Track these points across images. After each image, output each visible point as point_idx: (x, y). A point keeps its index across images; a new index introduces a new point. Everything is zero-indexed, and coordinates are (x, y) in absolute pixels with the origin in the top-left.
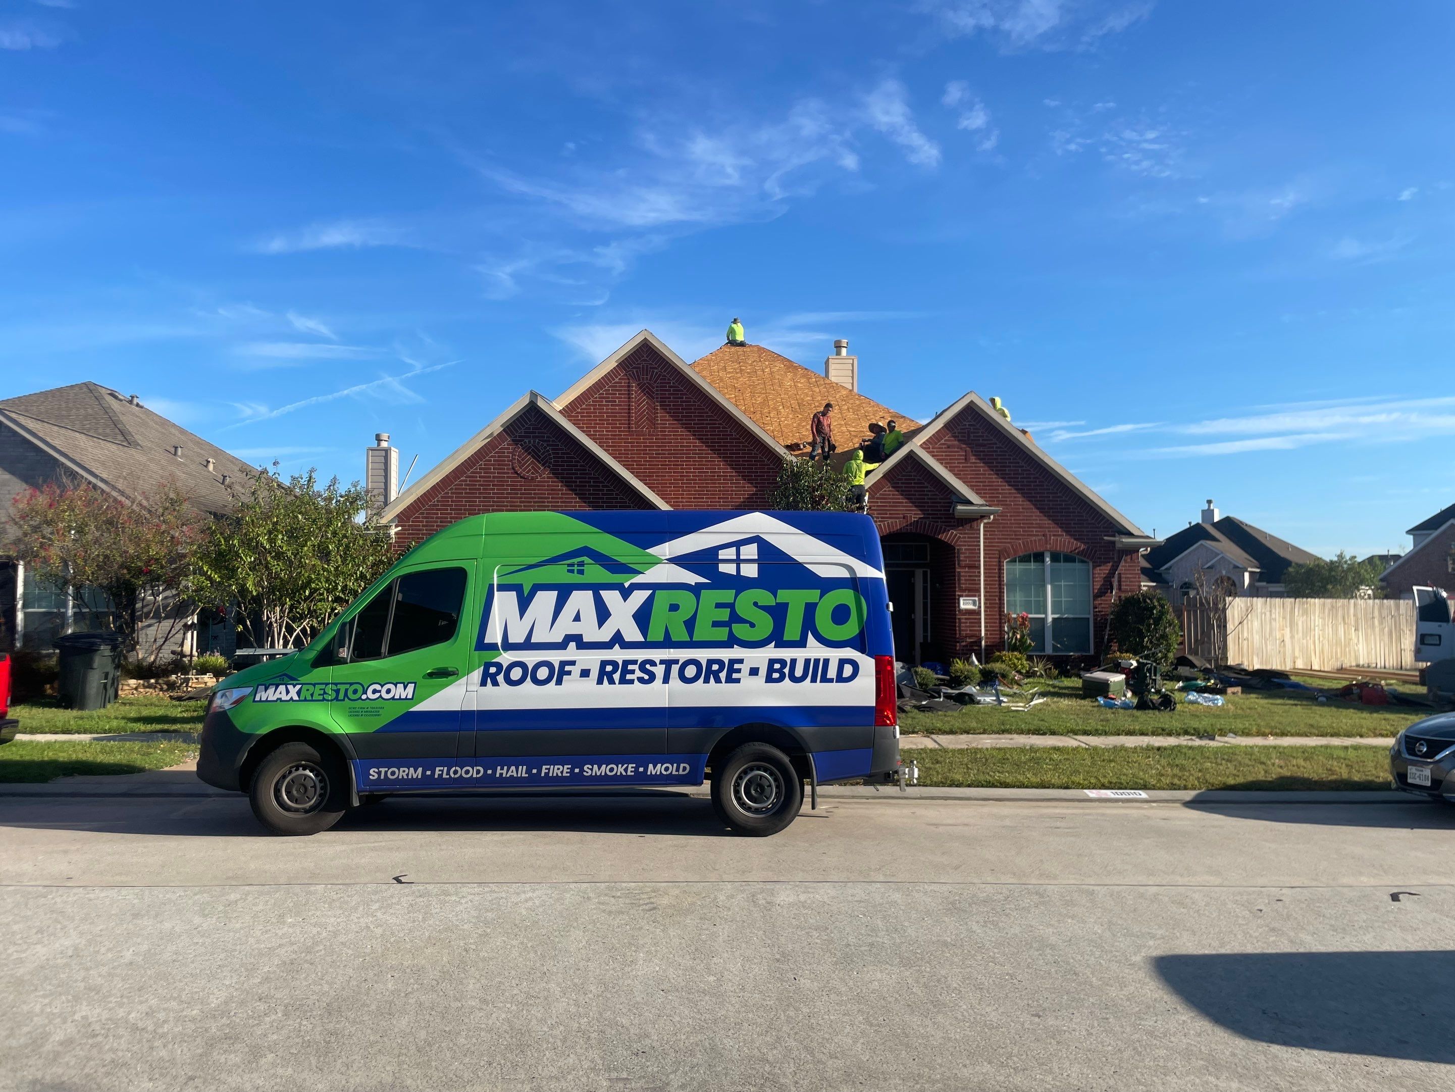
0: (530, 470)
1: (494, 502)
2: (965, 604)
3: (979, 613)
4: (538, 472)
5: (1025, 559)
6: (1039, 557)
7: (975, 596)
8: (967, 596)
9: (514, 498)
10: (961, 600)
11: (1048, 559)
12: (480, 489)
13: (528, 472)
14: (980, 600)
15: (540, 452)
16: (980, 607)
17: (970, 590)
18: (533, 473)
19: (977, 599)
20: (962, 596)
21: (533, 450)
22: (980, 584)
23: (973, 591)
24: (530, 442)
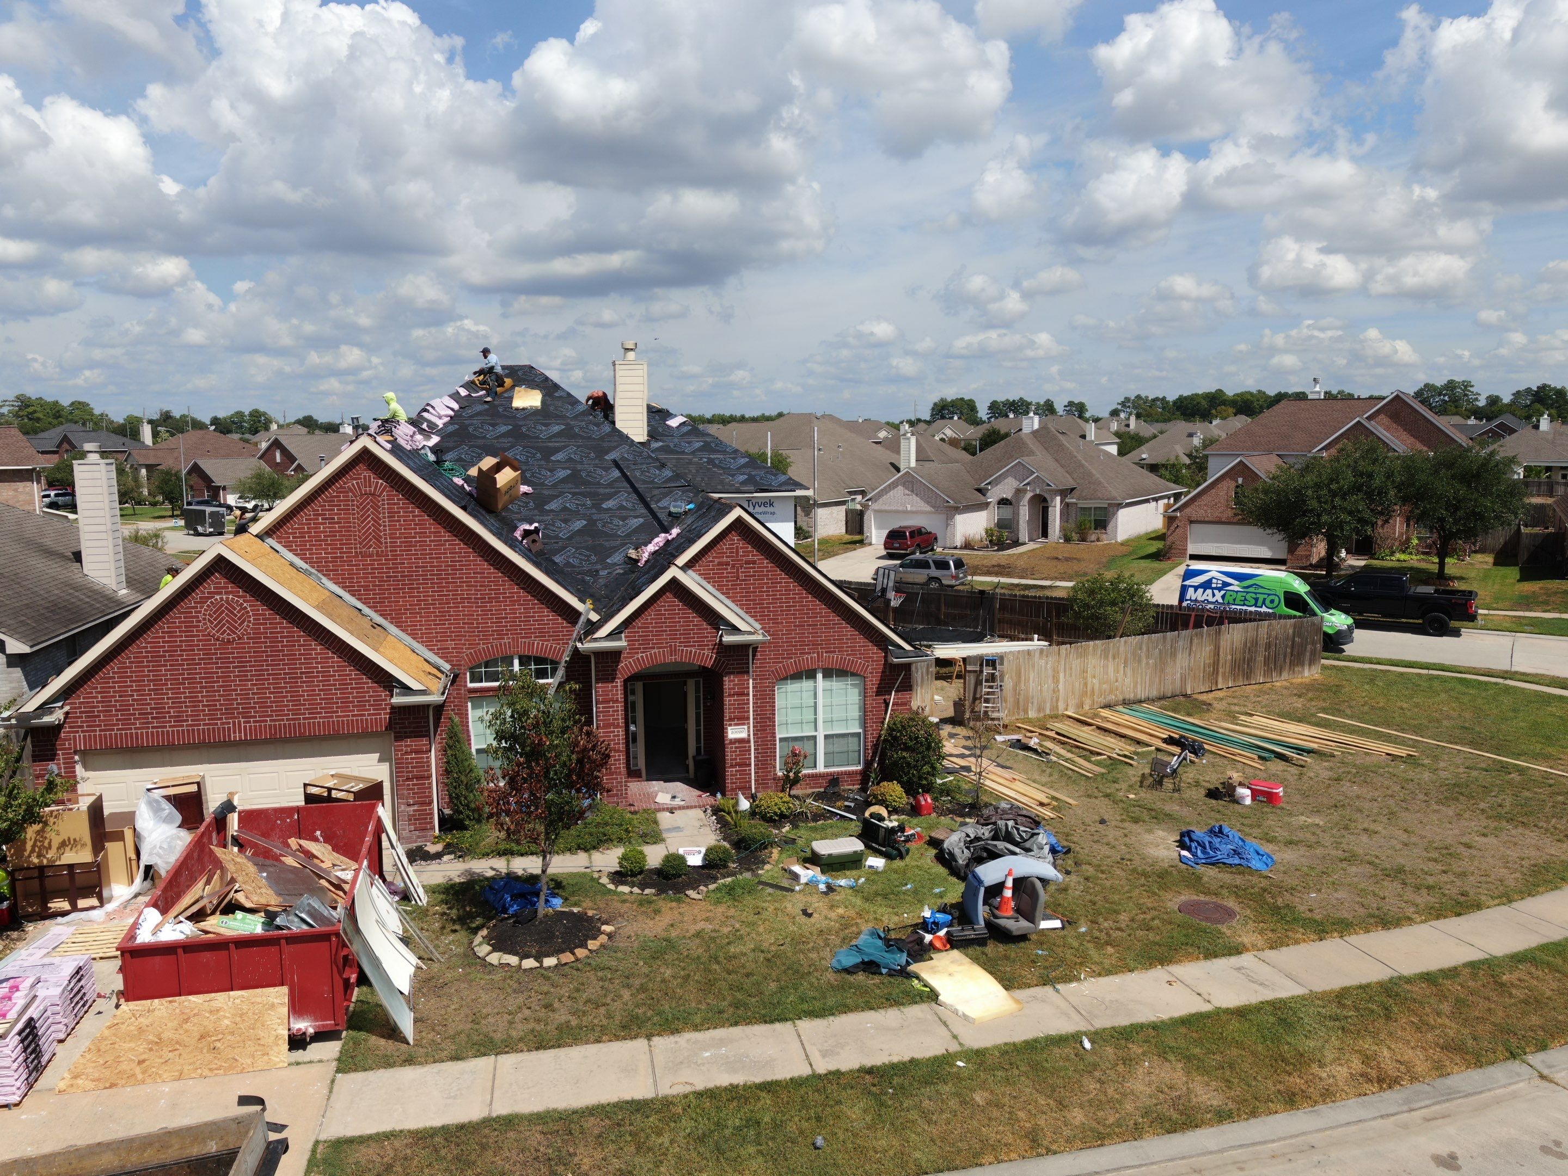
0: (225, 631)
1: (183, 669)
2: (734, 732)
3: (749, 741)
4: (235, 633)
5: (797, 676)
6: (811, 675)
7: (744, 724)
8: (736, 725)
9: (209, 664)
10: (729, 728)
11: (820, 676)
12: (165, 656)
13: (222, 634)
14: (749, 728)
15: (235, 609)
16: (749, 735)
17: (739, 719)
18: (228, 634)
19: (746, 727)
20: (730, 725)
21: (226, 608)
22: (748, 712)
23: (741, 719)
24: (222, 599)
